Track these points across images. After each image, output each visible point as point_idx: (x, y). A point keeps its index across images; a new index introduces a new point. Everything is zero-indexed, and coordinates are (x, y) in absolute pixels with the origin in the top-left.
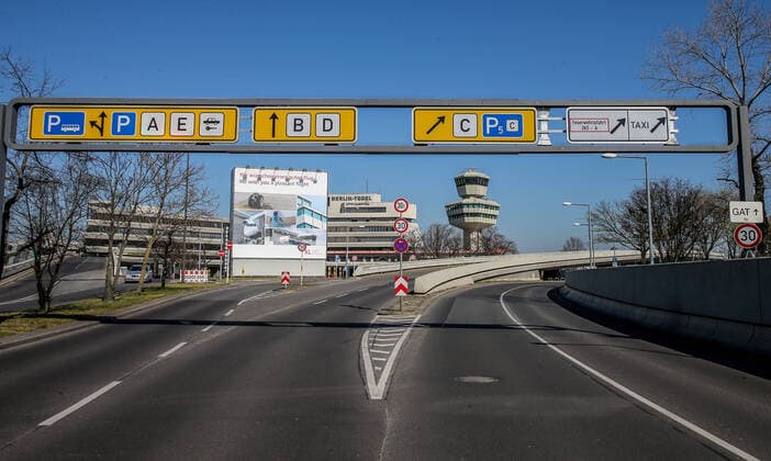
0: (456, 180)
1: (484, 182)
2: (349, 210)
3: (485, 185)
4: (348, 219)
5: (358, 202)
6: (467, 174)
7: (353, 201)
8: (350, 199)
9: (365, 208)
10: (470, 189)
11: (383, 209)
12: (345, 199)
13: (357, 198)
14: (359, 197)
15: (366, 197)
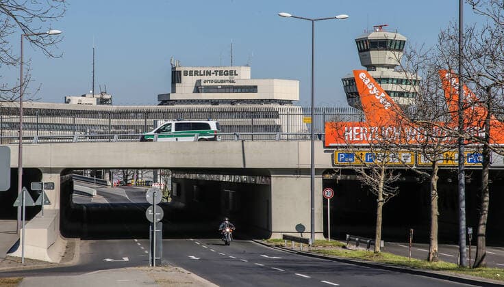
0: (358, 42)
1: (399, 46)
2: (208, 89)
3: (400, 50)
4: (207, 101)
5: (219, 78)
6: (374, 36)
7: (213, 77)
8: (209, 73)
9: (229, 87)
10: (376, 56)
11: (253, 89)
12: (202, 73)
13: (218, 73)
14: (221, 72)
15: (231, 72)
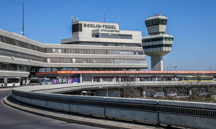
4: (100, 44)
8: (99, 26)
10: (161, 28)
11: (130, 37)
12: (95, 26)
13: (105, 27)
14: (106, 26)
15: (112, 26)
